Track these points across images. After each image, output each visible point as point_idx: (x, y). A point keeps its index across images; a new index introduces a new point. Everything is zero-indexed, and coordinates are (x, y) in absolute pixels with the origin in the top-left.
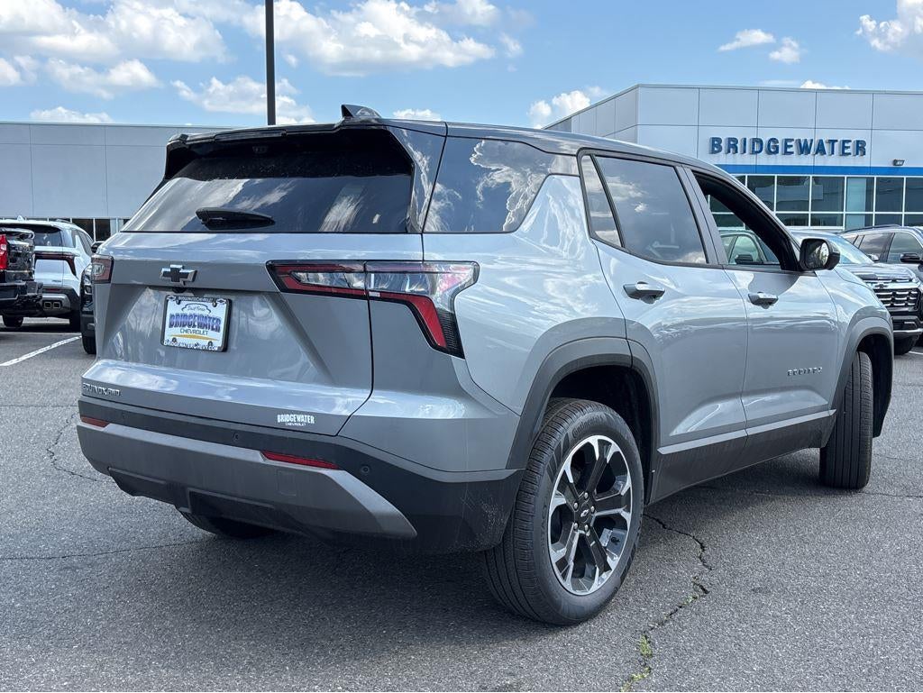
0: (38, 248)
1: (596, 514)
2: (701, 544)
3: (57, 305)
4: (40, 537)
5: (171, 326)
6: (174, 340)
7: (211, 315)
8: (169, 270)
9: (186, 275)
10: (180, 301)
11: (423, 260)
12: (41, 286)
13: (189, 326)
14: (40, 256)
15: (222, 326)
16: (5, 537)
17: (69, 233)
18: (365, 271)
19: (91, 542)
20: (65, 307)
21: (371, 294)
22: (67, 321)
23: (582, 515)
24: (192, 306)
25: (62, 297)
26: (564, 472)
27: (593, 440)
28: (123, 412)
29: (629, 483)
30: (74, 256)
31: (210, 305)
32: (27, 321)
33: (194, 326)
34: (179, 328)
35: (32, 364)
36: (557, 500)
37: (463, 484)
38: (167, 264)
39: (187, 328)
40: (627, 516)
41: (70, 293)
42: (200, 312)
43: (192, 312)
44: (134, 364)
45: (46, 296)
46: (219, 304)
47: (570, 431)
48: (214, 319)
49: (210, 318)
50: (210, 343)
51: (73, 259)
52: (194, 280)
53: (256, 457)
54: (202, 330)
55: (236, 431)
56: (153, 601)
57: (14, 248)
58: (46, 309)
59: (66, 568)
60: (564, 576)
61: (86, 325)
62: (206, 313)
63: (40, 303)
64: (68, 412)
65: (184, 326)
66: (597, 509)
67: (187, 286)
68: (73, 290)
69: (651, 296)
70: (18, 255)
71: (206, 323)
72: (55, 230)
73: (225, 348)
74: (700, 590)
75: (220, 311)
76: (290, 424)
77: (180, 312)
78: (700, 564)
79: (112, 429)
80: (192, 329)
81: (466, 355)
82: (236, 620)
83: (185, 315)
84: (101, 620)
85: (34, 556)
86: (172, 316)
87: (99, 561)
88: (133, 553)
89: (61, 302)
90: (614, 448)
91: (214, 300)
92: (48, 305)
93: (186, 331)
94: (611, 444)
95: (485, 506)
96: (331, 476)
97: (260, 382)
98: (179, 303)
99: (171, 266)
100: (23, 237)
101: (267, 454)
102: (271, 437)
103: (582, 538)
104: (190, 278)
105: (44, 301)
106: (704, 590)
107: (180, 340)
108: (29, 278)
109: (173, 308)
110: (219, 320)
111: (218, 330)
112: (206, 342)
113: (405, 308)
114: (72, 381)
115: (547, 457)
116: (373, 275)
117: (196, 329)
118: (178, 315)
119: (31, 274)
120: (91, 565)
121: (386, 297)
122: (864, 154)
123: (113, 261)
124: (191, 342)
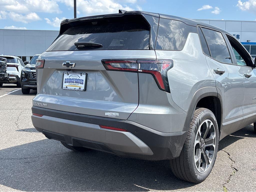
0: (8, 64)
1: (205, 146)
2: (228, 153)
3: (13, 80)
4: (16, 151)
5: (65, 82)
6: (66, 87)
7: (80, 79)
8: (66, 63)
9: (72, 65)
10: (68, 74)
11: (156, 59)
12: (9, 74)
13: (72, 82)
14: (8, 66)
15: (84, 82)
16: (5, 151)
17: (16, 59)
18: (137, 63)
19: (33, 153)
20: (15, 81)
21: (139, 71)
22: (16, 85)
23: (202, 146)
24: (73, 76)
25: (15, 78)
26: (199, 132)
27: (206, 121)
28: (48, 112)
29: (215, 135)
30: (18, 66)
31: (79, 75)
32: (4, 85)
33: (74, 82)
34: (68, 83)
35: (7, 97)
36: (197, 142)
37: (170, 137)
38: (65, 61)
39: (71, 83)
40: (214, 146)
41: (17, 77)
42: (76, 78)
43: (73, 78)
44: (49, 95)
45: (10, 77)
46: (83, 75)
47: (200, 118)
48: (81, 80)
49: (79, 80)
50: (80, 88)
51: (18, 67)
52: (74, 67)
53: (97, 127)
54: (77, 84)
55: (90, 118)
56: (57, 175)
57: (1, 63)
58: (10, 81)
59: (26, 162)
60: (198, 167)
61: (23, 86)
62: (78, 78)
63: (8, 79)
64: (20, 111)
65: (70, 82)
66: (206, 144)
67: (72, 68)
68: (18, 76)
69: (221, 73)
70: (2, 65)
72: (13, 58)
73: (85, 90)
74: (235, 169)
75: (83, 77)
76: (110, 116)
77: (68, 78)
78: (230, 160)
79: (44, 117)
80: (73, 83)
81: (171, 92)
82: (86, 181)
83: (70, 79)
84: (41, 181)
85: (15, 158)
86: (66, 79)
87: (37, 160)
88: (47, 157)
89: (14, 79)
90: (212, 124)
91: (81, 74)
92: (10, 80)
93: (71, 84)
94: (211, 122)
95: (176, 144)
96: (125, 134)
97: (90, 100)
98: (68, 75)
99: (66, 62)
100: (3, 60)
101: (101, 126)
102: (103, 120)
103: (202, 154)
104: (73, 66)
105: (9, 79)
106: (236, 169)
107: (68, 87)
108: (5, 72)
109: (66, 76)
110: (83, 80)
111: (82, 84)
112: (78, 88)
113: (150, 76)
114: (20, 102)
115: (194, 127)
116: (140, 64)
117: (75, 83)
118: (68, 79)
119: (6, 71)
120: (34, 161)
121: (145, 72)
122: (239, 38)
123: (44, 61)
124: (73, 88)
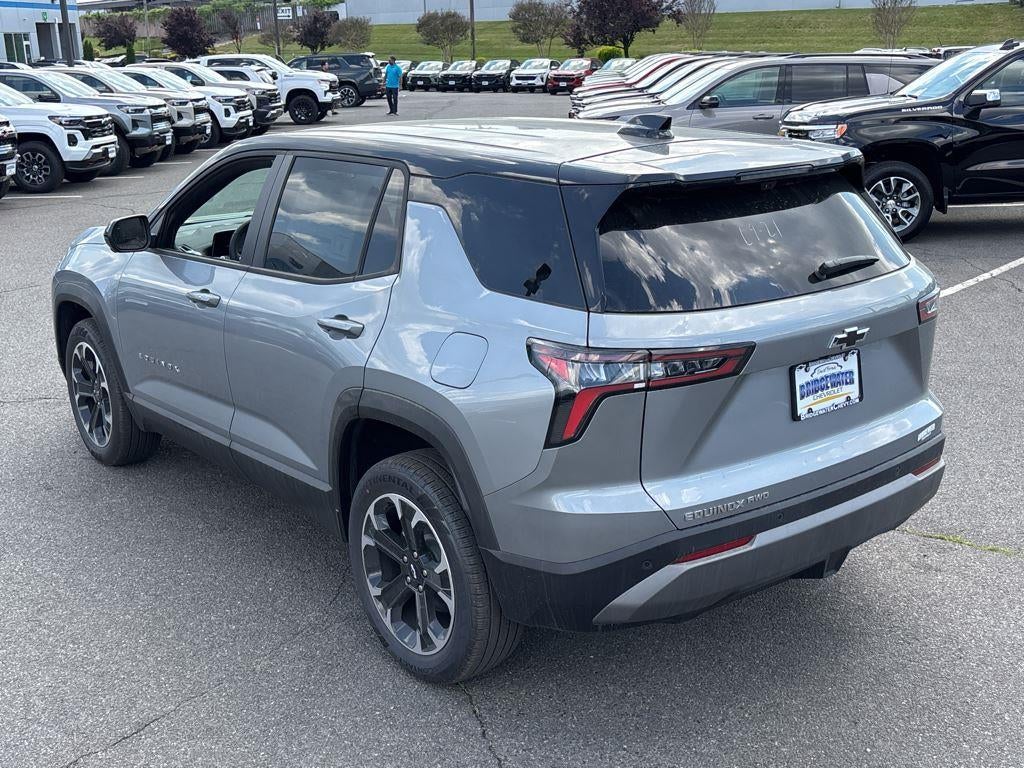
5: (802, 397)
6: (810, 411)
7: (843, 370)
9: (862, 336)
15: (856, 377)
31: (841, 361)
34: (811, 397)
39: (820, 393)
42: (832, 372)
46: (849, 357)
48: (847, 373)
50: (848, 399)
54: (836, 389)
71: (838, 380)
73: (862, 397)
75: (851, 363)
77: (810, 379)
83: (816, 381)
86: (802, 387)
91: (845, 355)
93: (821, 395)
98: (807, 370)
107: (814, 408)
109: (802, 378)
110: (851, 372)
111: (852, 382)
112: (843, 399)
118: (808, 384)
124: (829, 404)
